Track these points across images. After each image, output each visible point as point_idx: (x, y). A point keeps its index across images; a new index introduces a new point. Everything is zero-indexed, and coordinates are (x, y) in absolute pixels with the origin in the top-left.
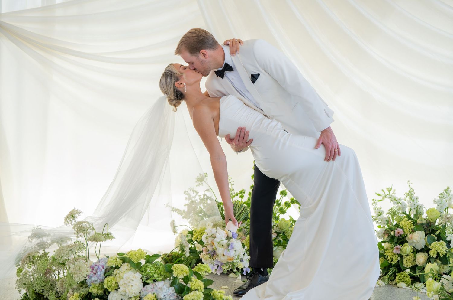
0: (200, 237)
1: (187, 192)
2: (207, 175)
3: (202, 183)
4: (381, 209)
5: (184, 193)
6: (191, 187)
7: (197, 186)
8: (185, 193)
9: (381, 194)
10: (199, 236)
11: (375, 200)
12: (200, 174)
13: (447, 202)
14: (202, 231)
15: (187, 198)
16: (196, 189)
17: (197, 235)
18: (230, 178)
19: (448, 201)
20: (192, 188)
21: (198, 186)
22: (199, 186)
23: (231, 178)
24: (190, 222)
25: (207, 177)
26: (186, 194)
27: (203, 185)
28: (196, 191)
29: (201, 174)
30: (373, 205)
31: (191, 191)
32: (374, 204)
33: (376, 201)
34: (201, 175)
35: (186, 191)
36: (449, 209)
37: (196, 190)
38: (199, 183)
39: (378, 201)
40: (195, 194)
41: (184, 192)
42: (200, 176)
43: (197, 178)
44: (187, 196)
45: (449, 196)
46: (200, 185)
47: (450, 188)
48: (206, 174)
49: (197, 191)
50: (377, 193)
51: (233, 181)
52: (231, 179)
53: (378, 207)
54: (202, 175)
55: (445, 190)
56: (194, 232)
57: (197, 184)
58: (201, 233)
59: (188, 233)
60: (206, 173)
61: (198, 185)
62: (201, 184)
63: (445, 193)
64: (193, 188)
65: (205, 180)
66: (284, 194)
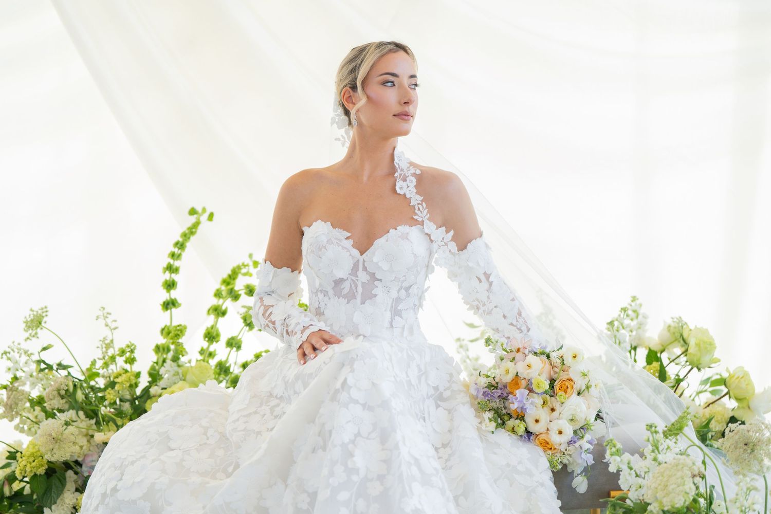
0: (31, 467)
1: (8, 354)
2: (47, 311)
3: (36, 333)
4: (480, 362)
5: (2, 358)
6: (13, 342)
7: (26, 340)
8: (4, 356)
9: (476, 324)
10: (29, 465)
11: (463, 340)
12: (31, 310)
13: (634, 333)
14: (36, 452)
15: (9, 369)
16: (25, 346)
17: (24, 463)
18: (108, 313)
19: (636, 330)
20: (16, 344)
21: (28, 341)
22: (31, 340)
23: (110, 314)
24: (17, 428)
25: (46, 315)
26: (9, 359)
27: (38, 338)
28: (26, 352)
29: (36, 309)
30: (458, 352)
31: (14, 352)
32: (461, 350)
33: (465, 342)
34: (35, 313)
35: (5, 353)
36: (638, 350)
37: (26, 348)
38: (30, 334)
39: (472, 341)
40: (24, 358)
41: (2, 355)
42: (32, 316)
43: (25, 320)
44: (10, 364)
45: (637, 317)
46: (34, 339)
47: (638, 299)
48: (45, 310)
49: (28, 351)
50: (469, 322)
51: (115, 321)
52: (108, 316)
53: (470, 357)
54: (37, 312)
55: (622, 309)
56: (18, 455)
57: (27, 335)
58: (33, 459)
59: (7, 458)
60: (46, 307)
61: (28, 338)
62: (34, 336)
63: (622, 316)
64: (19, 344)
65: (43, 324)
66: (234, 345)
